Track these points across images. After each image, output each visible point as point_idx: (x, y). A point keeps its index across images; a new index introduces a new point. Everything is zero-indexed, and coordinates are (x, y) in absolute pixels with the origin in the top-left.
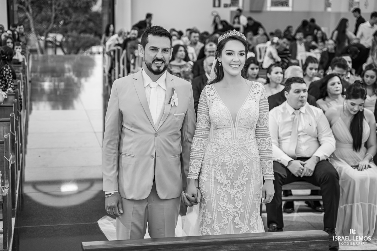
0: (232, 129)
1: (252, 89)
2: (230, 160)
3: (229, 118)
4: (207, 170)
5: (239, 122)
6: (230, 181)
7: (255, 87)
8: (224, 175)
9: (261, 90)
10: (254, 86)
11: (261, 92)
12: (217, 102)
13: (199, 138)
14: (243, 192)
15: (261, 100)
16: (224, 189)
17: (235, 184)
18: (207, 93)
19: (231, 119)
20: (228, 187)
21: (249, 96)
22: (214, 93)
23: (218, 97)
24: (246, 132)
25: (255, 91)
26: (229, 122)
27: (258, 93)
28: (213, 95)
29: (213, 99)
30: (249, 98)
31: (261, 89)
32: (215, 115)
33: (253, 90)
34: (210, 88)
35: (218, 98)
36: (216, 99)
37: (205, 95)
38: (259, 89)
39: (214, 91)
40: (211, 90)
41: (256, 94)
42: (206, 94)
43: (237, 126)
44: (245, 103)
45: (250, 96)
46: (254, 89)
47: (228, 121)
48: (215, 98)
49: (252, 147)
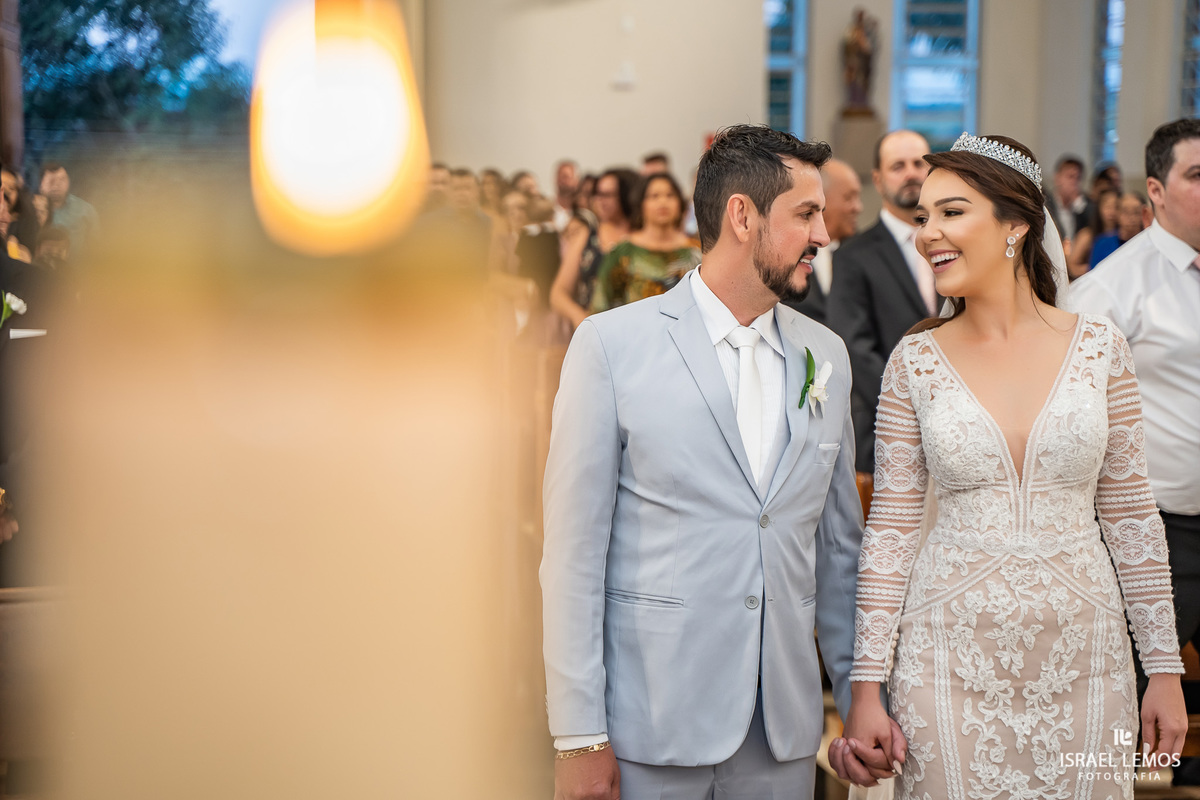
0: (1011, 490)
1: (1076, 342)
2: (1010, 604)
3: (998, 451)
4: (919, 647)
5: (1039, 464)
6: (1009, 682)
7: (1088, 334)
8: (987, 660)
9: (1110, 342)
10: (1084, 329)
11: (1110, 350)
12: (950, 393)
13: (885, 532)
14: (1064, 724)
15: (1112, 379)
16: (990, 714)
17: (1031, 692)
18: (908, 365)
19: (1006, 456)
20: (1005, 704)
21: (1067, 367)
22: (936, 363)
23: (951, 377)
24: (1065, 500)
25: (1090, 347)
26: (1001, 466)
27: (1100, 354)
28: (932, 371)
29: (933, 386)
30: (1067, 377)
31: (1111, 337)
32: (947, 442)
33: (1080, 344)
34: (919, 345)
35: (952, 381)
36: (945, 385)
37: (901, 370)
38: (1102, 341)
39: (936, 357)
40: (923, 353)
41: (1092, 358)
42: (904, 366)
43: (1032, 478)
44: (1055, 391)
45: (1071, 368)
46: (1083, 341)
47: (995, 463)
48: (941, 382)
49: (1087, 558)
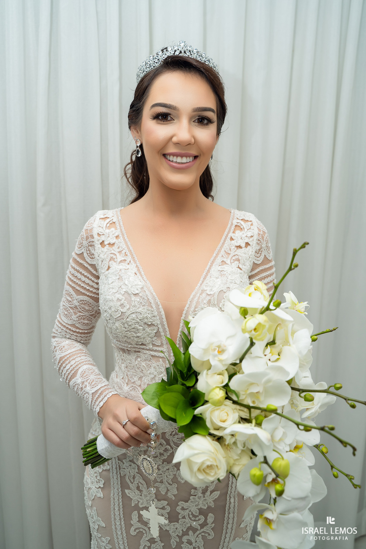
0: (166, 356)
1: (228, 233)
7: (238, 227)
10: (235, 223)
11: (255, 242)
12: (123, 266)
15: (254, 266)
17: (183, 509)
18: (96, 236)
21: (219, 251)
22: (117, 237)
23: (126, 250)
25: (240, 237)
26: (158, 334)
27: (247, 244)
28: (114, 244)
29: (112, 259)
30: (219, 260)
32: (113, 309)
33: (231, 234)
34: (108, 220)
37: (90, 240)
38: (249, 234)
39: (118, 233)
40: (109, 228)
41: (240, 247)
42: (93, 237)
45: (222, 252)
46: (234, 232)
47: (153, 331)
48: (118, 254)
